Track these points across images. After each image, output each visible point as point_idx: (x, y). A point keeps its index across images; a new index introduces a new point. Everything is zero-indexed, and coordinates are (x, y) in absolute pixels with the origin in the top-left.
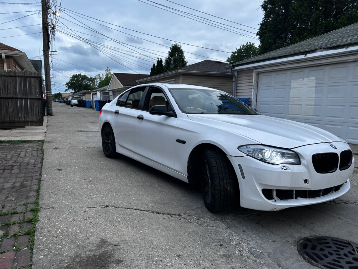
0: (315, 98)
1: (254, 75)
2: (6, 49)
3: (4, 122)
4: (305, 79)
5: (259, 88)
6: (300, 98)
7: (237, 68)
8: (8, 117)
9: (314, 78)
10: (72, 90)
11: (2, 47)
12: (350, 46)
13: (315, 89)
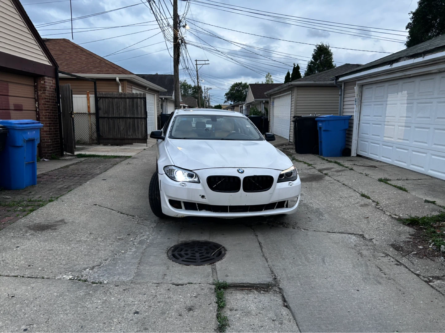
0: (406, 117)
1: (356, 88)
2: (121, 72)
3: (116, 139)
4: (399, 93)
5: (362, 104)
6: (394, 117)
7: (341, 79)
8: (120, 134)
9: (406, 92)
10: (231, 102)
11: (118, 71)
12: (426, 54)
13: (407, 107)
